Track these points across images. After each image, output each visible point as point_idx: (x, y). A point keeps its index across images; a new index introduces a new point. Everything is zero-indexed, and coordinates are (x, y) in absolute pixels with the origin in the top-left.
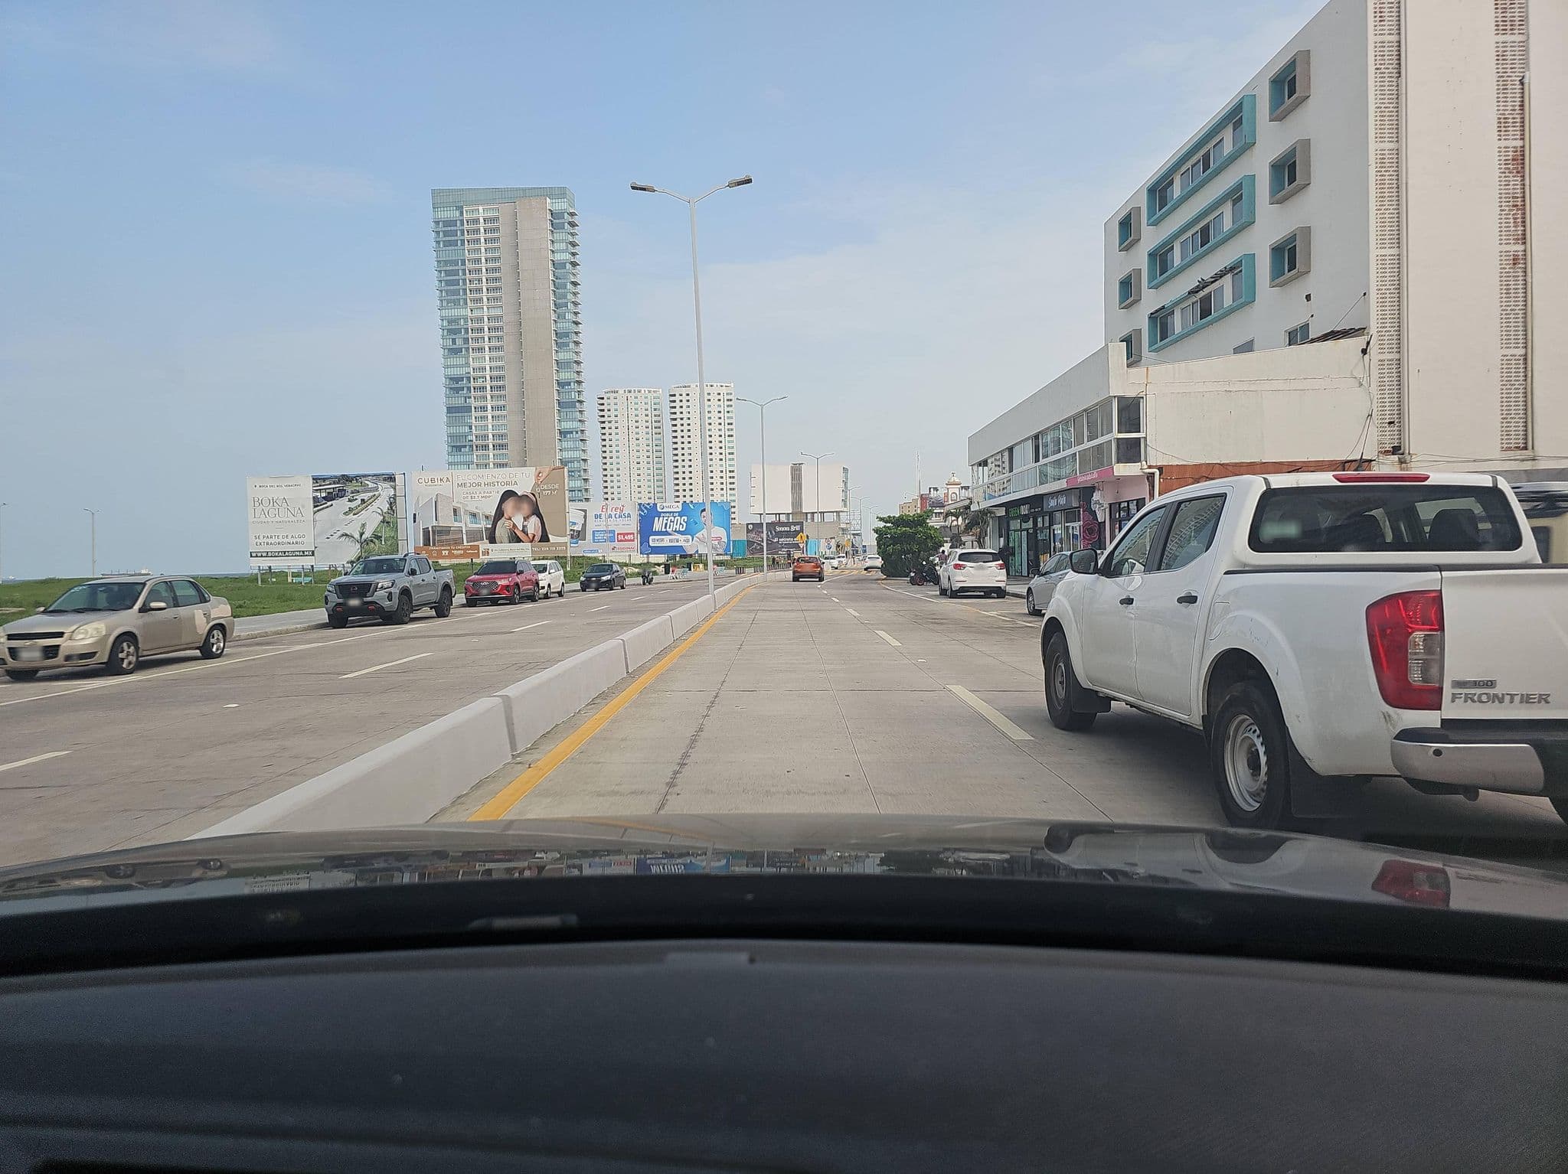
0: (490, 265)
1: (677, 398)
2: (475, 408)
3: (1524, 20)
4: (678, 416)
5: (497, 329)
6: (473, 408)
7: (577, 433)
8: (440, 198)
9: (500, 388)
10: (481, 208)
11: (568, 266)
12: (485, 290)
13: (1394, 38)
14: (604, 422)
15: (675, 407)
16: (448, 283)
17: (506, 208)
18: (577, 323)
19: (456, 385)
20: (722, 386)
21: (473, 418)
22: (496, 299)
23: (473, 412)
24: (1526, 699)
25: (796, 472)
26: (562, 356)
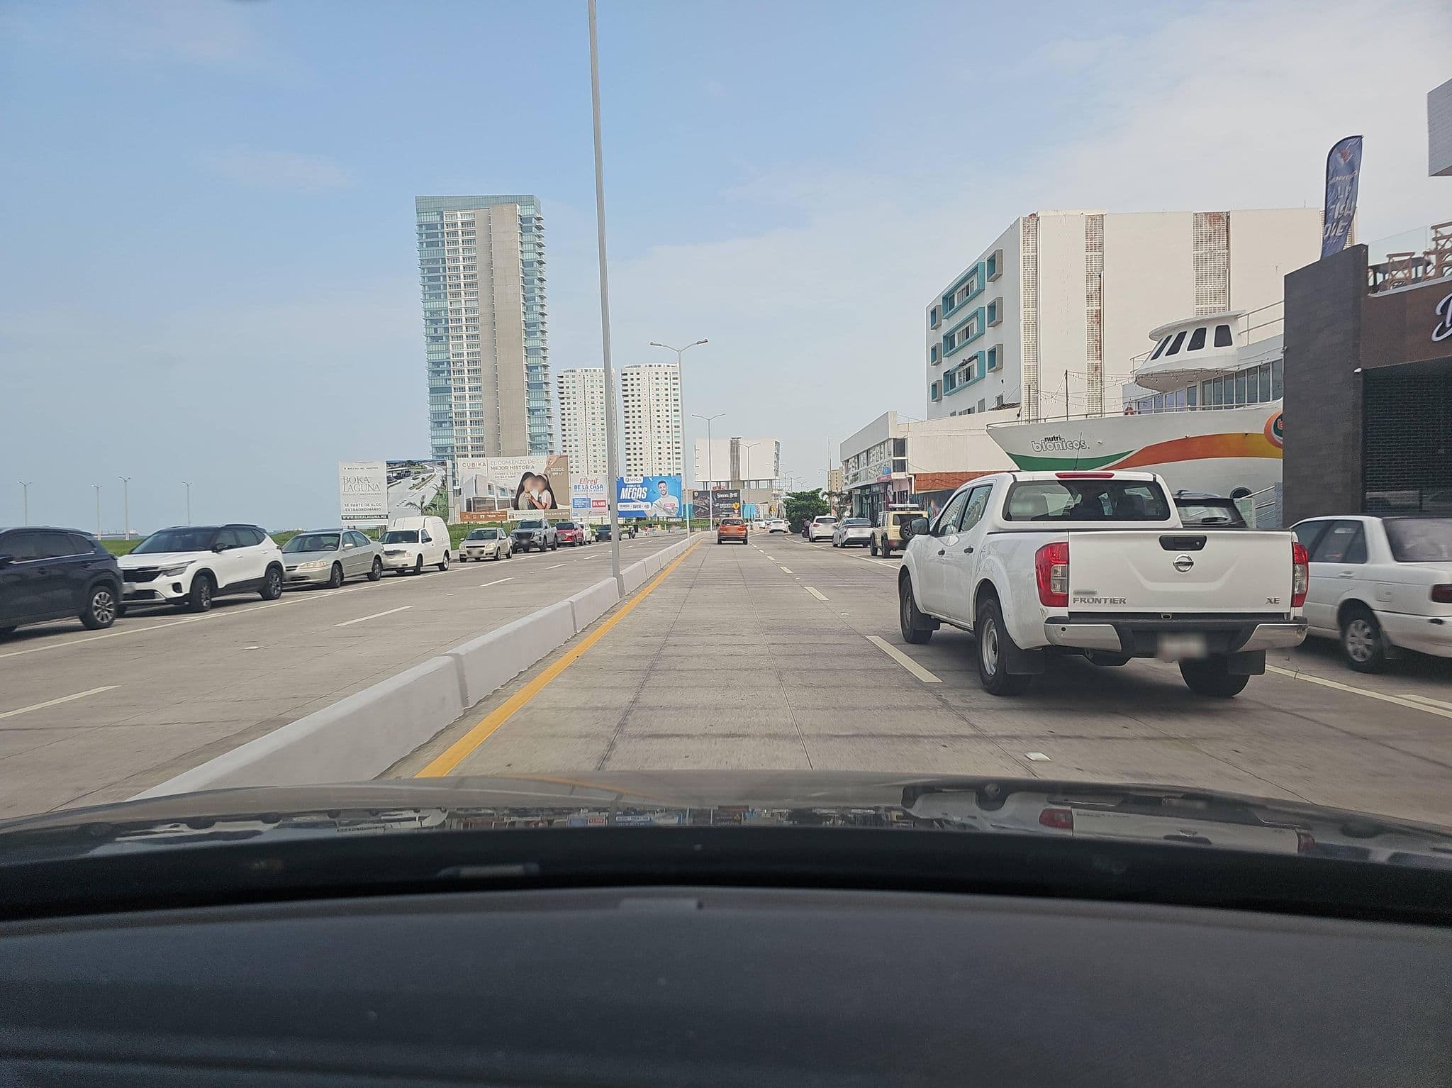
0: (468, 263)
1: (629, 377)
2: (455, 389)
3: (1102, 244)
4: (629, 393)
5: (474, 319)
6: (453, 389)
7: (544, 410)
8: (423, 205)
9: (476, 371)
10: (459, 213)
11: (536, 264)
12: (462, 285)
13: (1035, 254)
14: (563, 398)
15: (627, 385)
16: (431, 279)
17: (482, 214)
18: (543, 315)
19: (437, 368)
20: (668, 366)
21: (453, 397)
22: (472, 293)
23: (453, 392)
24: (1113, 601)
25: (735, 446)
26: (530, 343)
